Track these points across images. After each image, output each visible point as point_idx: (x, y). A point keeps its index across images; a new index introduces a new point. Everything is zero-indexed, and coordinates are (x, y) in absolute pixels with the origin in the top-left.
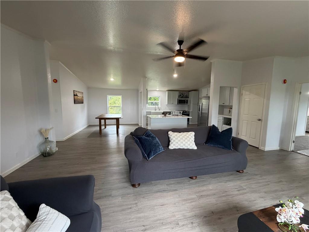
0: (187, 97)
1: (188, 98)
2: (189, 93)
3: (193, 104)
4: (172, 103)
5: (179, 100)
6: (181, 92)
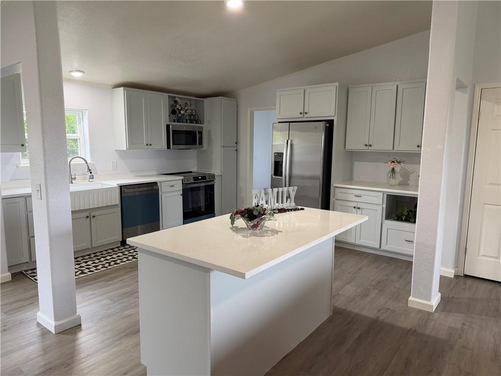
0: (197, 119)
1: (202, 123)
2: (201, 103)
3: (223, 147)
4: (147, 145)
5: (173, 131)
6: (175, 97)
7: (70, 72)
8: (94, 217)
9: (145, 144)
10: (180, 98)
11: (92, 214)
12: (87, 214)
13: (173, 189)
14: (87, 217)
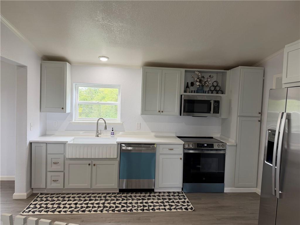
0: (219, 89)
1: (223, 93)
2: (224, 75)
3: (240, 116)
4: (159, 111)
5: (184, 100)
6: (195, 71)
7: (99, 57)
8: (94, 165)
9: (158, 111)
10: (200, 72)
11: (94, 162)
12: (90, 162)
13: (171, 152)
14: (89, 165)
